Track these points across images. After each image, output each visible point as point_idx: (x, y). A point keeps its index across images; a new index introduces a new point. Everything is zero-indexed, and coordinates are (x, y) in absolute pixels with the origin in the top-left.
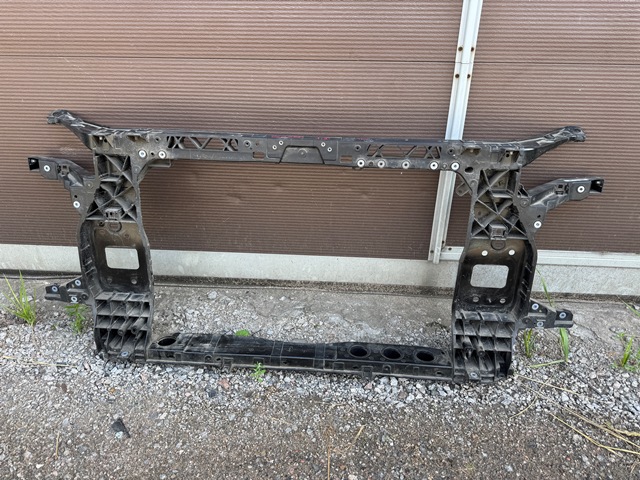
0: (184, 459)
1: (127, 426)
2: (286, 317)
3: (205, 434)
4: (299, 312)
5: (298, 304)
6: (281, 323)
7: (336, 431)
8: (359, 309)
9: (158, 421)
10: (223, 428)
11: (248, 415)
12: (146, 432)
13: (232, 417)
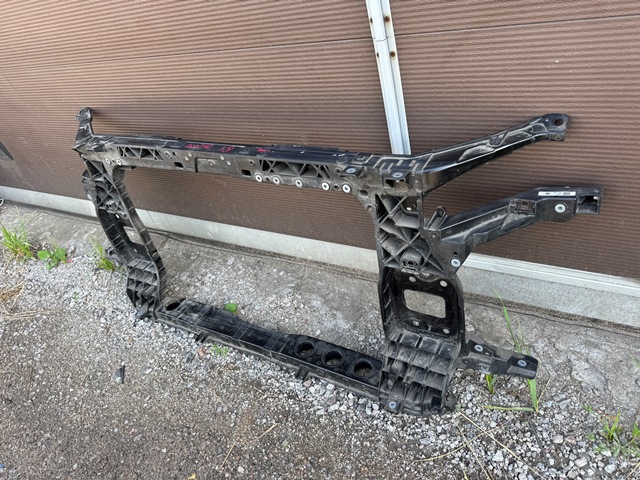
2: (276, 293)
4: (290, 290)
5: (292, 282)
6: (271, 299)
7: (253, 422)
8: (342, 296)
9: (144, 374)
10: (179, 393)
11: (201, 386)
12: (133, 382)
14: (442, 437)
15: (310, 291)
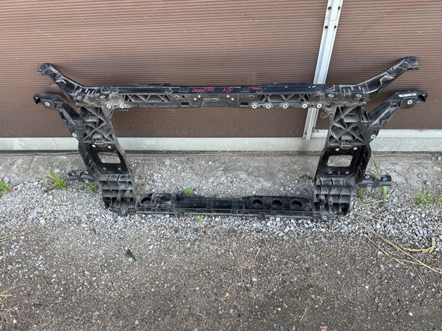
0: (166, 272)
1: (133, 254)
2: (213, 176)
3: (175, 257)
4: (221, 172)
5: (220, 167)
6: (211, 180)
7: (246, 252)
8: (258, 168)
9: (149, 250)
10: (184, 252)
11: (197, 244)
12: (144, 257)
13: (188, 245)
14: (350, 226)
15: (235, 169)
